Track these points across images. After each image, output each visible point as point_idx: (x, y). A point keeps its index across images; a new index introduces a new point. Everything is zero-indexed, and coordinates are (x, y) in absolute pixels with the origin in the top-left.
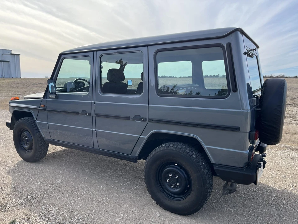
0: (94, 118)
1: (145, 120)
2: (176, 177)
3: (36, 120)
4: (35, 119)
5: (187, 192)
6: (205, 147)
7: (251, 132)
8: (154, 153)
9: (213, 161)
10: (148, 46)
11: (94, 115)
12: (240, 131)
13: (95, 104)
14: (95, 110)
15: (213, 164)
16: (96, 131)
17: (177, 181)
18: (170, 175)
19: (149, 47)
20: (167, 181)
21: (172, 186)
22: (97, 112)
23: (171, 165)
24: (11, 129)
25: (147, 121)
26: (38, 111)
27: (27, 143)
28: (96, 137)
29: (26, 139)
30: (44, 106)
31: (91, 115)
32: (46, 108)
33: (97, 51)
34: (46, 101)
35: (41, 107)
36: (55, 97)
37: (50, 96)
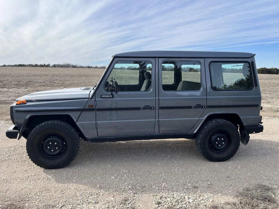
0: (157, 111)
4: (75, 121)
6: (241, 117)
11: (157, 108)
12: (259, 106)
13: (159, 99)
14: (159, 104)
15: (245, 126)
16: (159, 120)
17: (223, 141)
19: (205, 59)
21: (220, 145)
22: (161, 105)
25: (206, 108)
26: (80, 112)
27: (57, 148)
28: (159, 125)
29: (56, 144)
30: (92, 106)
31: (155, 109)
32: (94, 107)
33: (159, 58)
34: (95, 101)
35: (87, 107)
36: (111, 96)
37: (104, 96)
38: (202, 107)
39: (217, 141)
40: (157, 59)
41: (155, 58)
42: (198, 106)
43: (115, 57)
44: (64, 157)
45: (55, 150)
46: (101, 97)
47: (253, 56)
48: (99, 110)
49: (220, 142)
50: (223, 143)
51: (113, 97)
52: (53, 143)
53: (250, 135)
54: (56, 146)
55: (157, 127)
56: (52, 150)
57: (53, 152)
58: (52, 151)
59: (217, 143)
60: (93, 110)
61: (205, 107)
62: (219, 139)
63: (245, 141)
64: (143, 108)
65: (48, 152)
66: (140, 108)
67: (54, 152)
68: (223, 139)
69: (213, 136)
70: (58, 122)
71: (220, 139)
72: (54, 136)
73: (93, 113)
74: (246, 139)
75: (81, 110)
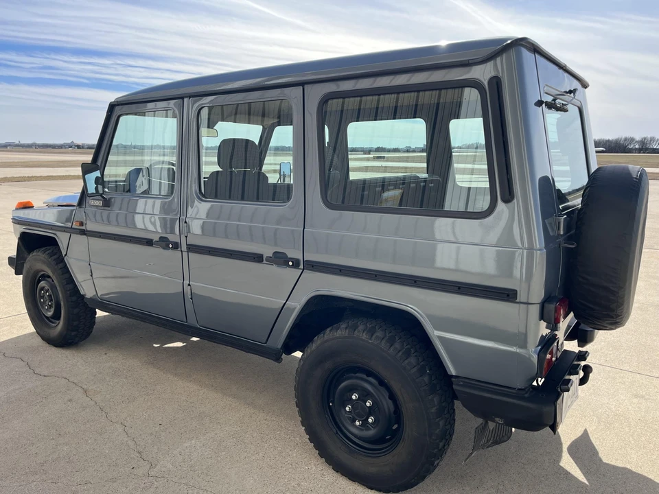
1: (296, 264)
2: (368, 404)
3: (66, 255)
4: (64, 253)
5: (390, 439)
6: (435, 334)
7: (546, 305)
8: (319, 342)
9: (452, 370)
10: (303, 84)
11: (184, 248)
12: (518, 300)
13: (185, 222)
14: (186, 237)
15: (452, 376)
16: (189, 284)
17: (371, 411)
18: (354, 397)
19: (306, 87)
20: (347, 409)
21: (357, 423)
22: (191, 241)
23: (358, 375)
24: (17, 273)
26: (69, 235)
28: (192, 299)
30: (82, 224)
31: (180, 248)
32: (84, 227)
33: (191, 96)
34: (85, 212)
35: (75, 225)
36: (102, 203)
37: (93, 203)
38: (287, 264)
40: (186, 101)
41: (182, 97)
42: (280, 259)
46: (90, 205)
55: (188, 302)
58: (46, 308)
60: (84, 232)
64: (156, 244)
66: (152, 241)
73: (86, 239)
75: (70, 231)
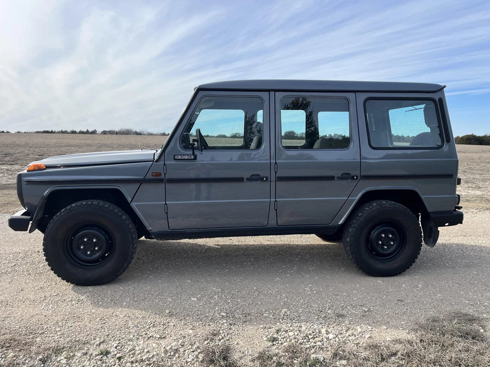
0: (273, 184)
3: (131, 201)
4: (129, 200)
6: (423, 197)
10: (355, 92)
13: (276, 163)
14: (276, 173)
15: (429, 212)
16: (276, 201)
17: (391, 239)
19: (357, 93)
21: (386, 247)
25: (359, 179)
26: (139, 185)
27: (96, 249)
28: (276, 210)
29: (94, 240)
30: (160, 174)
31: (269, 180)
32: (163, 177)
33: (276, 91)
34: (165, 165)
35: (149, 176)
36: (193, 157)
37: (179, 157)
38: (352, 178)
39: (381, 239)
40: (272, 93)
41: (269, 91)
42: (346, 177)
43: (200, 90)
44: (108, 266)
45: (93, 252)
46: (175, 159)
47: (441, 89)
48: (171, 181)
49: (387, 241)
50: (392, 243)
51: (195, 158)
52: (90, 240)
53: (440, 229)
54: (95, 244)
55: (273, 212)
56: (88, 251)
57: (90, 255)
58: (89, 253)
59: (380, 243)
60: (161, 181)
61: (357, 177)
62: (384, 236)
63: (432, 240)
64: (247, 179)
65: (80, 254)
66: (243, 178)
67: (92, 256)
68: (391, 236)
69: (374, 231)
70: (99, 203)
71: (387, 236)
72: (92, 227)
73: (161, 186)
74: (432, 237)
75: (140, 182)
